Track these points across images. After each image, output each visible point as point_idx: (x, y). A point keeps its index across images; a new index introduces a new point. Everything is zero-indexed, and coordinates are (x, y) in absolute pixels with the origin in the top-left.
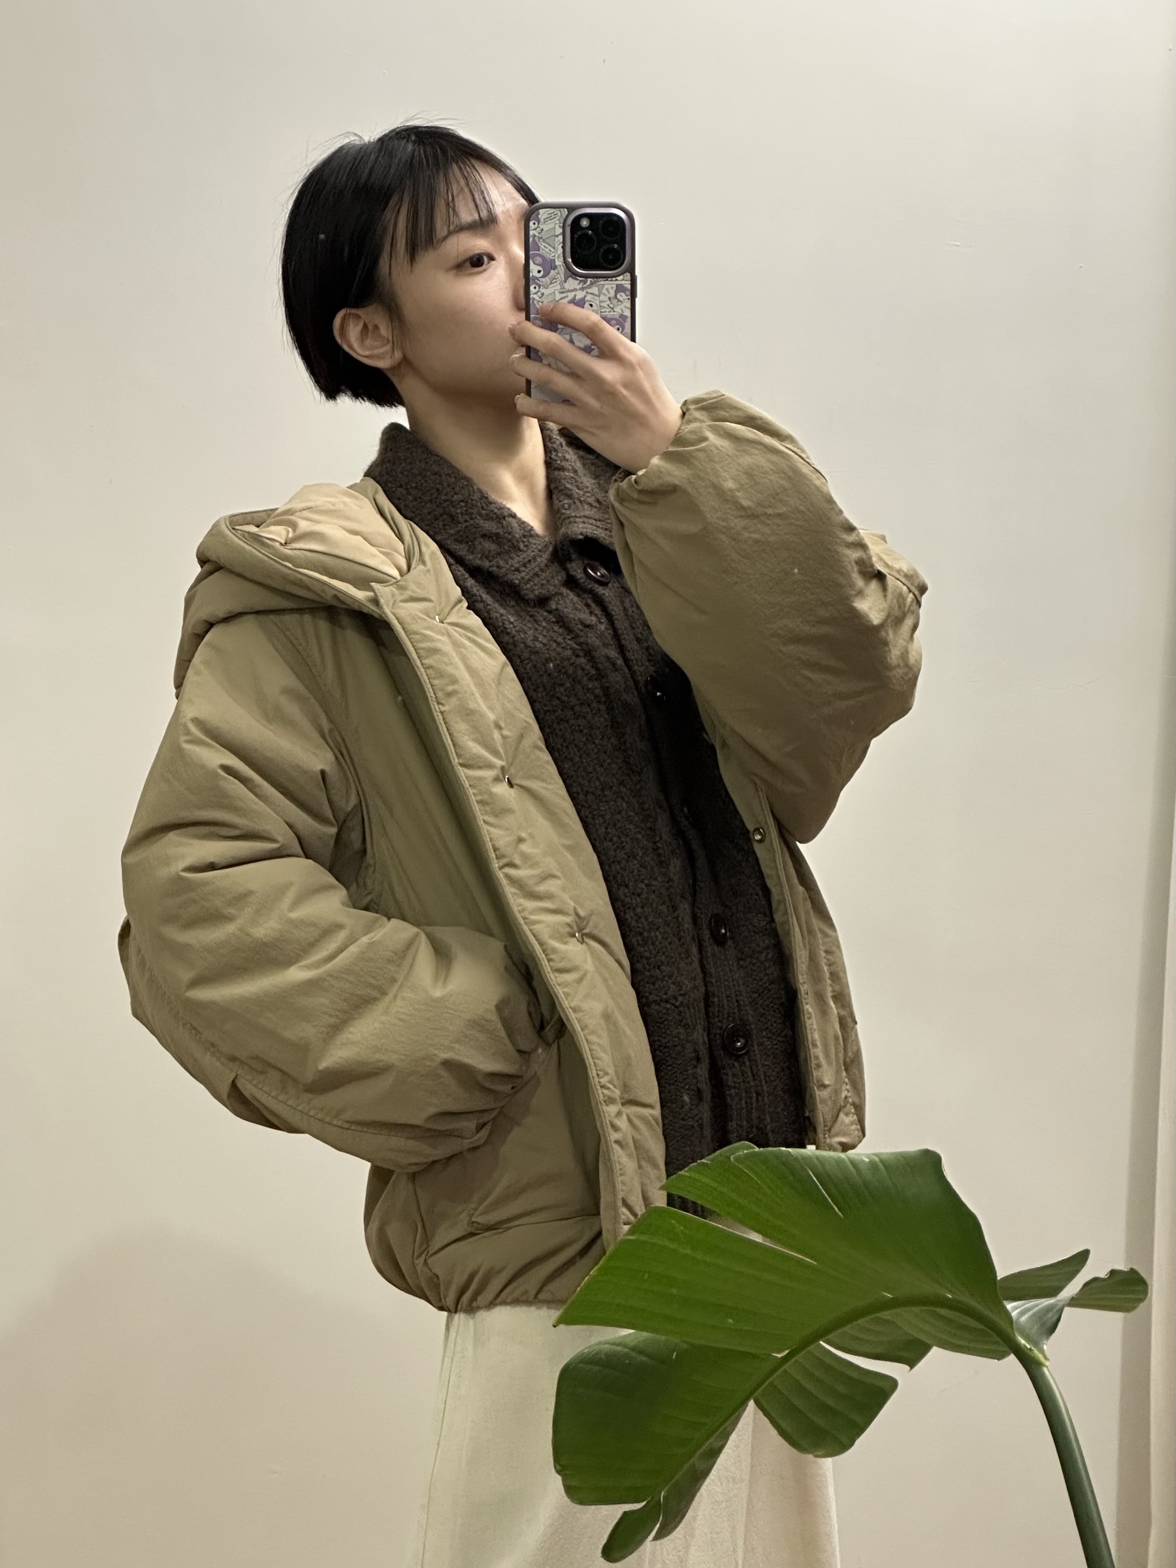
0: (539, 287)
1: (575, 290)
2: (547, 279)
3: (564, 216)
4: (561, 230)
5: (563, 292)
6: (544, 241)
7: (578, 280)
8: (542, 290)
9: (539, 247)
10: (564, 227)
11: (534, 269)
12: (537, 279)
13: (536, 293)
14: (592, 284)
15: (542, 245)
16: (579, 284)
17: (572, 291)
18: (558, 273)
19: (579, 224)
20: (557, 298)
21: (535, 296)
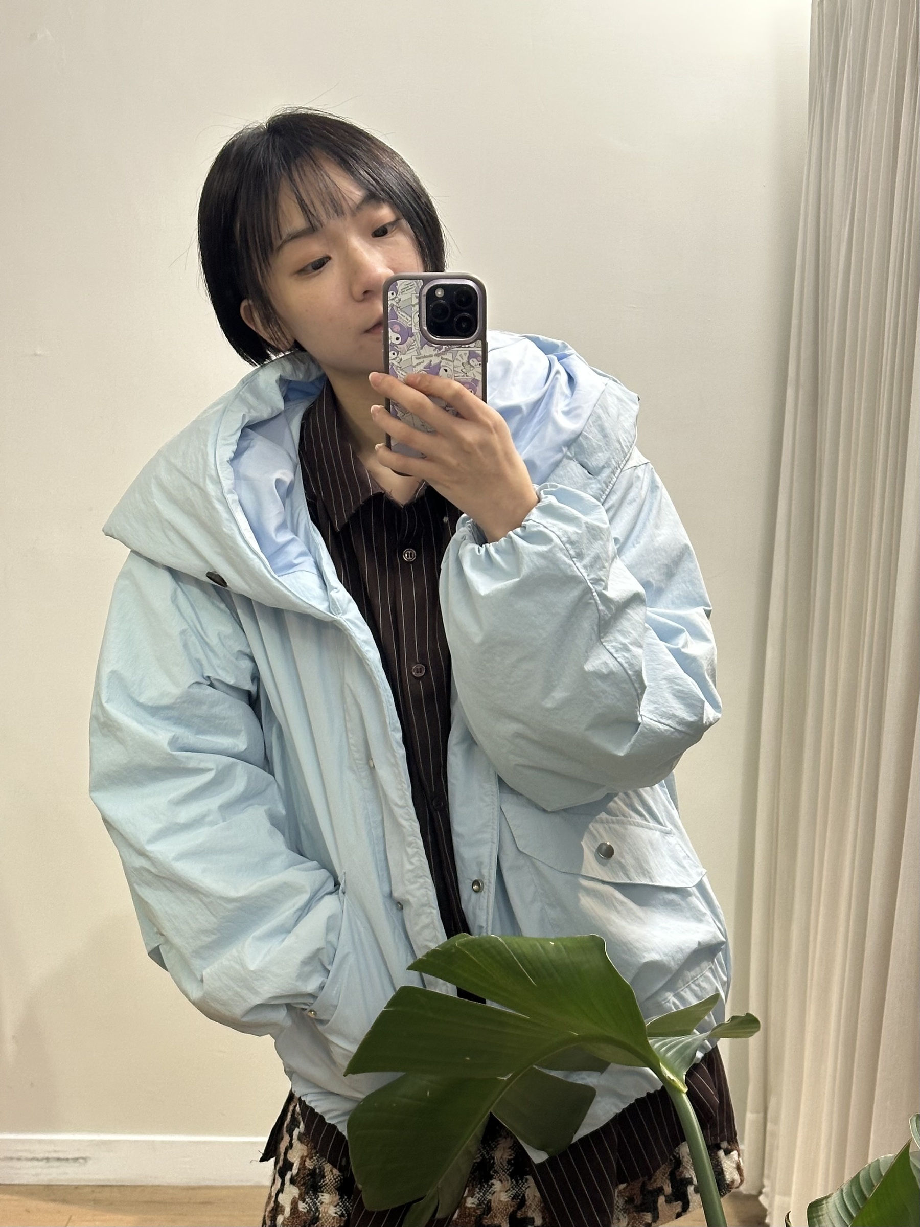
0: (398, 354)
3: (420, 287)
5: (419, 358)
6: (401, 310)
7: (433, 346)
9: (397, 315)
10: (420, 298)
12: (396, 345)
13: (394, 359)
14: (446, 351)
15: (400, 314)
16: (434, 350)
17: (428, 357)
18: (415, 340)
19: (434, 294)
20: (415, 362)
21: (394, 362)
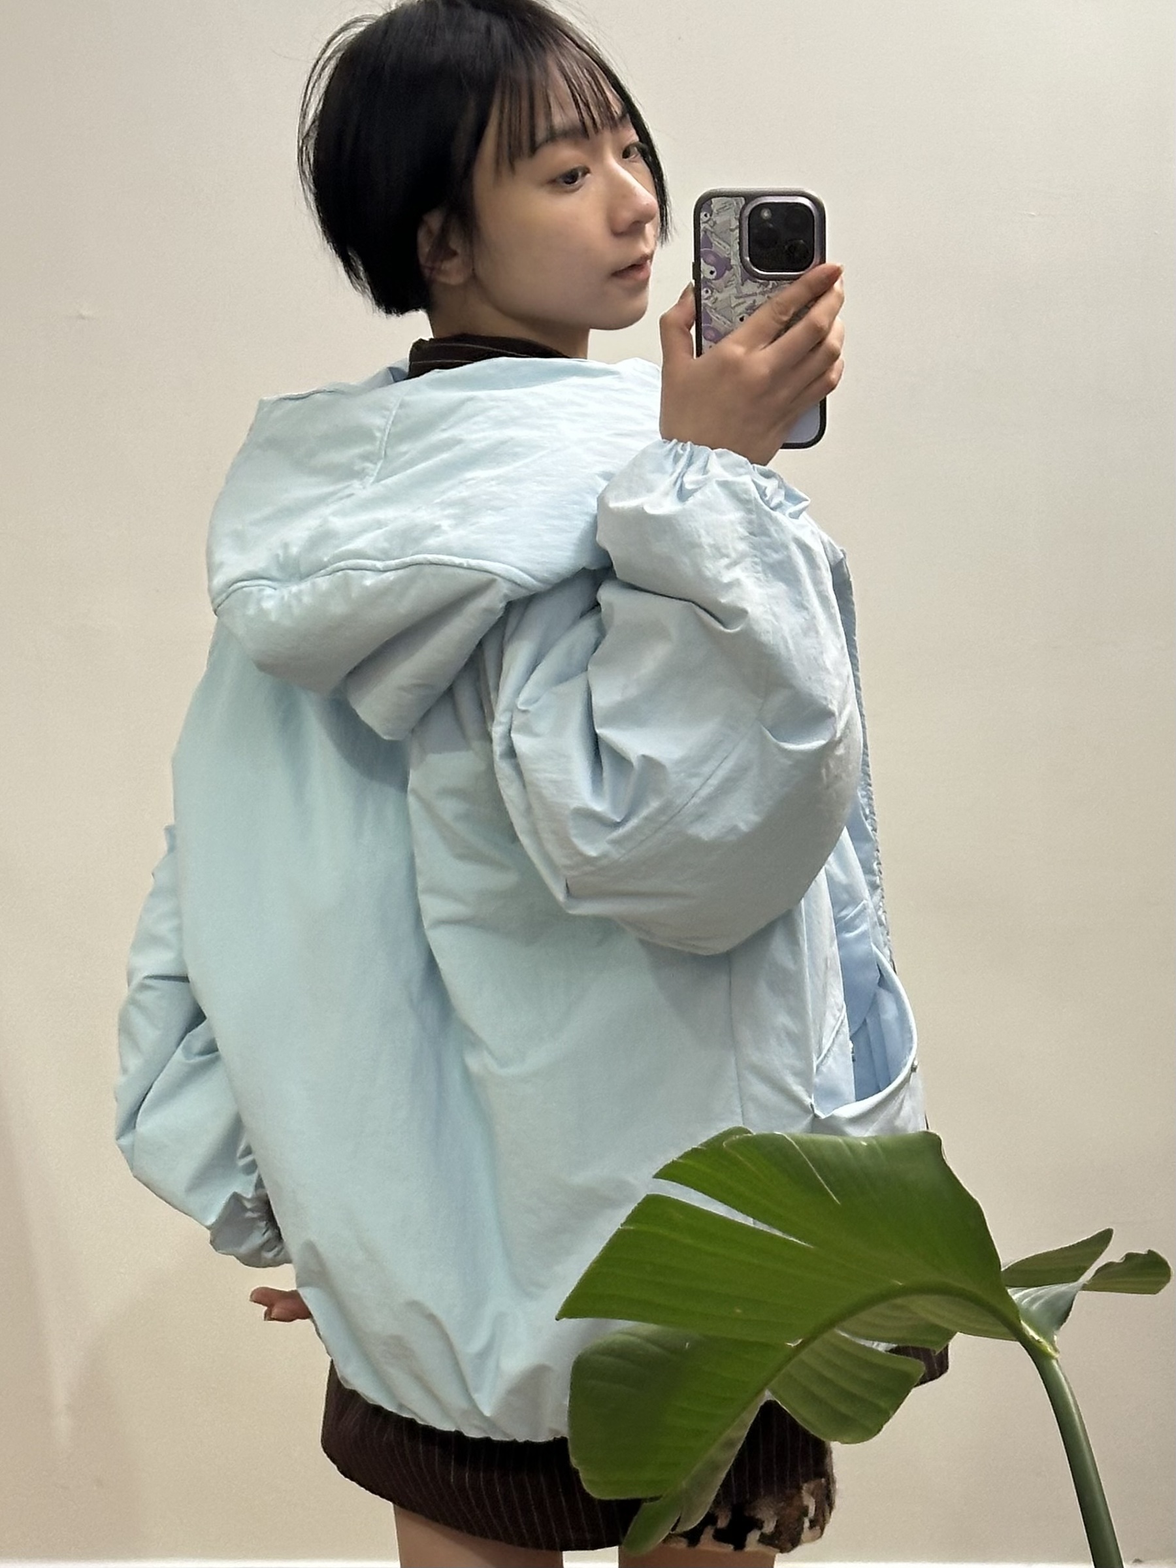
0: (712, 292)
1: (755, 294)
2: (720, 280)
3: (741, 207)
4: (738, 224)
5: (741, 297)
6: (716, 235)
7: (756, 282)
8: (716, 295)
9: (711, 243)
10: (740, 220)
11: (705, 268)
12: (709, 280)
13: (707, 299)
15: (715, 241)
16: (758, 288)
17: (750, 295)
18: (734, 275)
19: (759, 215)
20: (733, 306)
21: (709, 303)
